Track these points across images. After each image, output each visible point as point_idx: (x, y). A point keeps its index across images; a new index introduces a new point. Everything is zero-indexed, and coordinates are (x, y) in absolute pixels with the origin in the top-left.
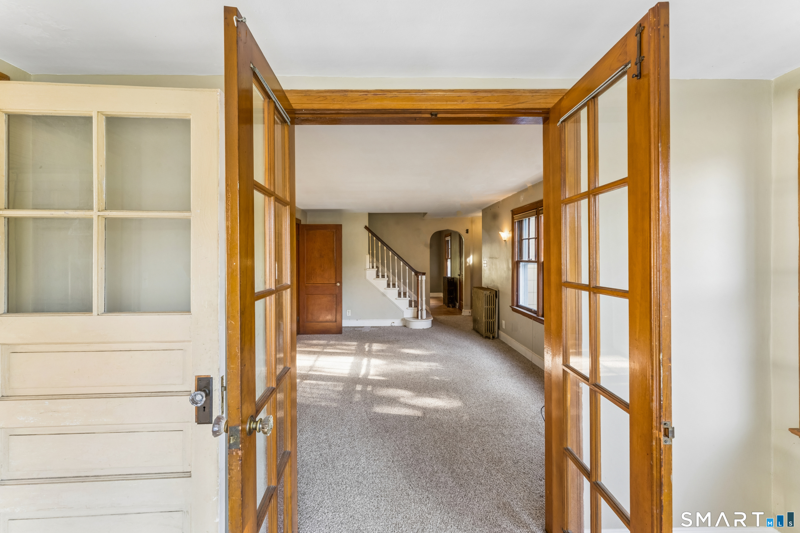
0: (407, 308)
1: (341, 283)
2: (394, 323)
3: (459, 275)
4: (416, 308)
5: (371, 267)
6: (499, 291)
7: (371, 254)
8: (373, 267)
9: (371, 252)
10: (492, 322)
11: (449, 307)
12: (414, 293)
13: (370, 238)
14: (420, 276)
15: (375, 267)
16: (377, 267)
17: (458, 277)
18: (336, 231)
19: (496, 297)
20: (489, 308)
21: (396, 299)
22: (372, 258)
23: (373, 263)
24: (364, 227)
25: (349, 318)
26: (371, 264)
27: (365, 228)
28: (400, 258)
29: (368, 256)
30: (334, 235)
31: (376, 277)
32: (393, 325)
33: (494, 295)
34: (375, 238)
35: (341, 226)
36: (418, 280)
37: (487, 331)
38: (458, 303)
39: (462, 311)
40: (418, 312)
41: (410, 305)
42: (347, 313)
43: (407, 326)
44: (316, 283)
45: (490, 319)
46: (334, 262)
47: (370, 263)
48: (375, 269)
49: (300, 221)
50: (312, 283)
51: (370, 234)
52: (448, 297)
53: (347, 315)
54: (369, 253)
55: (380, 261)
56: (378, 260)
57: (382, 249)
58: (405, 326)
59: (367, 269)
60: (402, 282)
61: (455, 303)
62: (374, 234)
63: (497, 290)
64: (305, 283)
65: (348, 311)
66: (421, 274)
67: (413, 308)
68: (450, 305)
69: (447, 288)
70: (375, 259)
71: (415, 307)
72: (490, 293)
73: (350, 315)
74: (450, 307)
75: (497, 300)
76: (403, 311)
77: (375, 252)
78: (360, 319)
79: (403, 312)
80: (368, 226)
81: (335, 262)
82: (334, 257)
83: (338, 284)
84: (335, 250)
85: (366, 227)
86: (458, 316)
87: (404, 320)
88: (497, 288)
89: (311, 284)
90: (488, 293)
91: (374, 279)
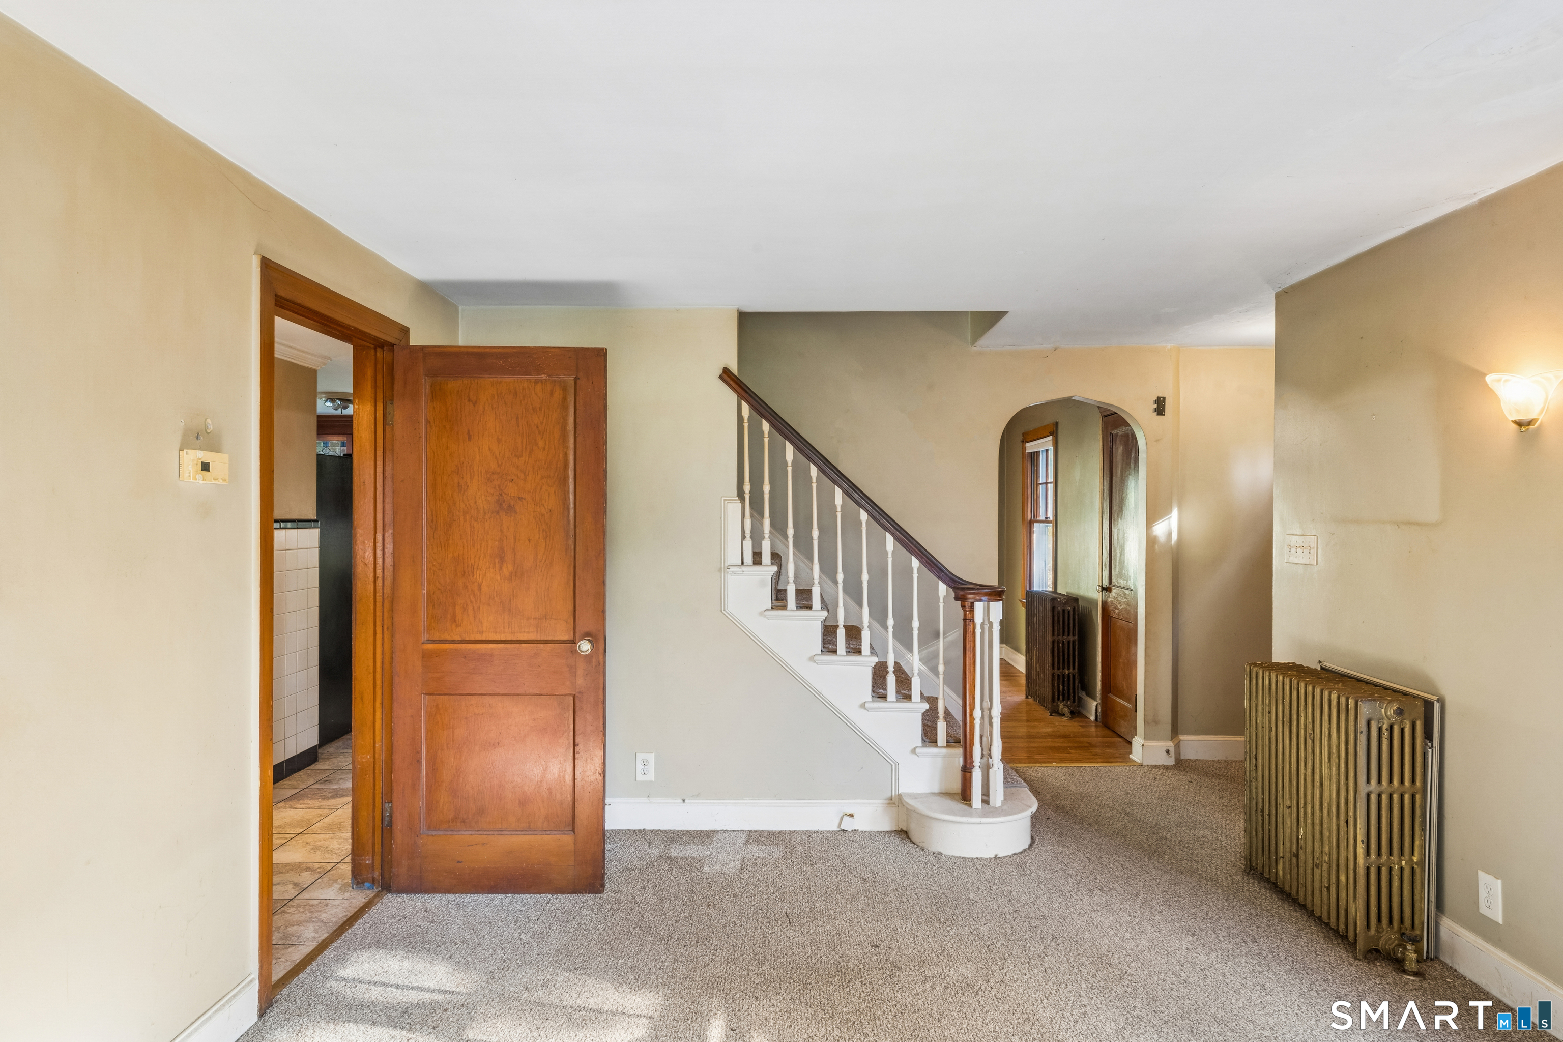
0: (914, 751)
1: (598, 638)
2: (851, 815)
3: (1104, 589)
4: (959, 751)
5: (749, 558)
6: (1442, 701)
7: (747, 497)
8: (757, 559)
9: (747, 488)
10: (1402, 869)
11: (1055, 712)
12: (946, 682)
13: (746, 425)
14: (979, 607)
15: (766, 558)
16: (776, 557)
17: (1095, 594)
18: (576, 379)
19: (1428, 736)
20: (1391, 797)
21: (863, 706)
22: (752, 516)
23: (757, 537)
24: (720, 372)
25: (648, 791)
26: (748, 544)
27: (721, 377)
28: (881, 517)
29: (735, 508)
30: (565, 399)
31: (769, 606)
32: (848, 825)
33: (1419, 725)
34: (766, 426)
35: (600, 354)
36: (968, 621)
37: (1379, 920)
38: (1094, 699)
39: (1130, 743)
40: (967, 770)
41: (929, 736)
42: (639, 766)
43: (911, 835)
44: (478, 637)
45: (1391, 853)
46: (568, 535)
47: (744, 538)
48: (768, 570)
49: (405, 331)
50: (457, 638)
51: (746, 408)
52: (1053, 675)
53: (640, 777)
54: (741, 495)
55: (791, 532)
56: (779, 527)
57: (801, 477)
58: (904, 834)
59: (732, 569)
60: (891, 630)
61: (1080, 699)
62: (761, 409)
63: (1434, 698)
64: (424, 639)
65: (640, 757)
66: (986, 594)
67: (944, 751)
68: (1061, 705)
69: (1049, 638)
70: (767, 522)
71: (949, 744)
72: (1399, 712)
73: (651, 776)
74: (1063, 715)
75: (1433, 755)
76: (897, 764)
77: (767, 488)
78: (697, 796)
79: (894, 767)
80: (734, 369)
81: (572, 533)
82: (568, 509)
83: (585, 646)
84: (571, 474)
85: (727, 376)
86: (1118, 769)
87: (896, 802)
88: (1431, 687)
89: (453, 642)
90: (1388, 711)
91: (761, 614)
